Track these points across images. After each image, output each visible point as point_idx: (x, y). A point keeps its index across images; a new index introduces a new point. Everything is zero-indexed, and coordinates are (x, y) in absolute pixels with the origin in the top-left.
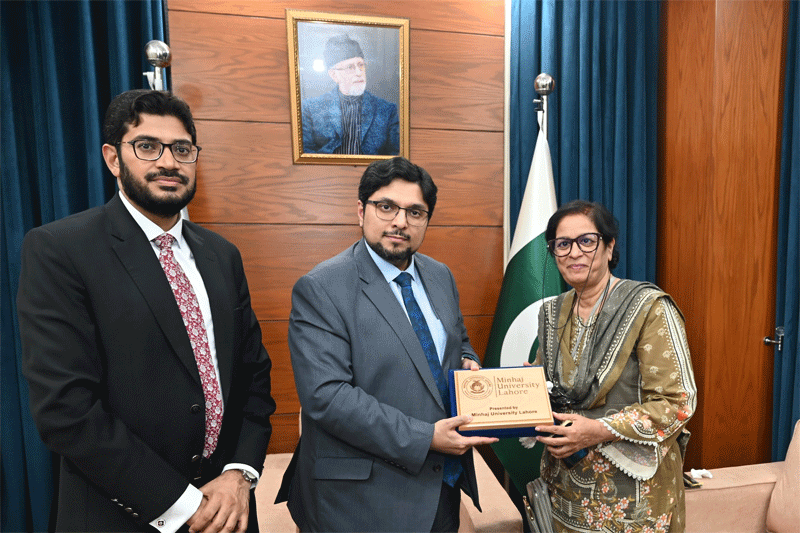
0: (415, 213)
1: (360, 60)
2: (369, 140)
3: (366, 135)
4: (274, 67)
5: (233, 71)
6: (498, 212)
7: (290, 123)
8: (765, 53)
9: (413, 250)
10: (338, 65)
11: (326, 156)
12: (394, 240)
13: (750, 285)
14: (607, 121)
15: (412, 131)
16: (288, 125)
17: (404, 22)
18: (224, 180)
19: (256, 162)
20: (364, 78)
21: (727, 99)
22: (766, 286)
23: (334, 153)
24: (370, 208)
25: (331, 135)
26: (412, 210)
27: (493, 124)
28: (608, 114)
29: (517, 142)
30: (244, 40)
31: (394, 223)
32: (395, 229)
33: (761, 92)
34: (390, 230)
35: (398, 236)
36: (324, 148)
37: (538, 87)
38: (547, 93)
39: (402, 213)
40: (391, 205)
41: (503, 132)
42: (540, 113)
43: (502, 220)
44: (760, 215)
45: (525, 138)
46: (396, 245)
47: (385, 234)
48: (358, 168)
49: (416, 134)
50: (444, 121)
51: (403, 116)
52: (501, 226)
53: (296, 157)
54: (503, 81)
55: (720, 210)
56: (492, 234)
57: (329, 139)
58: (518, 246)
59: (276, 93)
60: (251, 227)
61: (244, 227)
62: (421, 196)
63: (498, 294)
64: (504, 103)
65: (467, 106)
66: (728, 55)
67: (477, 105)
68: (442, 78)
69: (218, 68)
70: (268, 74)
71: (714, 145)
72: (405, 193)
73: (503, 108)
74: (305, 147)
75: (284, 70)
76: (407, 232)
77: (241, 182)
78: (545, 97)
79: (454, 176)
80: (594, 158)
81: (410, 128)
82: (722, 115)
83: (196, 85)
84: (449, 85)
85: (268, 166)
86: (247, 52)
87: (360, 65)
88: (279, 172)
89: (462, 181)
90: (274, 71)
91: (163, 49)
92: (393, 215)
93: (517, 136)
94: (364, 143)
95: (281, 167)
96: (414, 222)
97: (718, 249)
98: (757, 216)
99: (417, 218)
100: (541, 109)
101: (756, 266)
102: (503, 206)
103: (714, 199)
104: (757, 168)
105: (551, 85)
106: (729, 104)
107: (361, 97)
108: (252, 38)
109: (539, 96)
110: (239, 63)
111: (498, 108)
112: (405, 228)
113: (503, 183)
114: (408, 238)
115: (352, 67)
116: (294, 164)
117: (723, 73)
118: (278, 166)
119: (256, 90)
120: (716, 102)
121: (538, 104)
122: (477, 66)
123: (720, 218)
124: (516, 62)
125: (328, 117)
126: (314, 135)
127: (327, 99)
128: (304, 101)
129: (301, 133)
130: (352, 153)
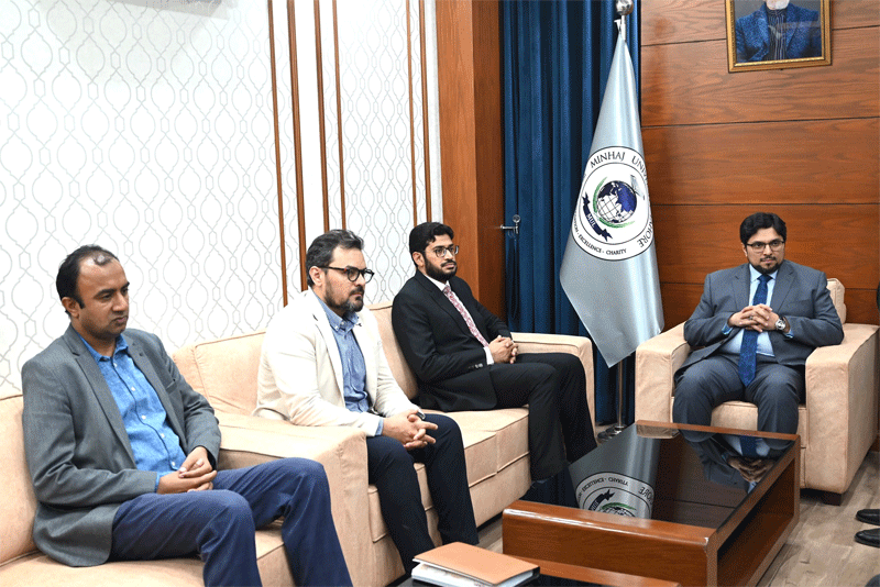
2: (794, 46)
3: (790, 43)
7: (727, 39)
15: (833, 33)
16: (725, 41)
19: (699, 74)
23: (763, 60)
25: (760, 45)
36: (753, 58)
48: (785, 71)
49: (837, 35)
51: (824, 21)
53: (731, 67)
57: (759, 48)
59: (717, 15)
60: (693, 127)
61: (688, 128)
74: (740, 58)
77: (687, 91)
81: (831, 30)
83: (658, 18)
85: (708, 76)
88: (717, 80)
94: (788, 48)
95: (719, 76)
107: (786, 9)
116: (729, 72)
118: (716, 75)
119: (702, 15)
125: (756, 31)
126: (745, 47)
127: (756, 15)
128: (738, 20)
129: (736, 46)
130: (778, 58)
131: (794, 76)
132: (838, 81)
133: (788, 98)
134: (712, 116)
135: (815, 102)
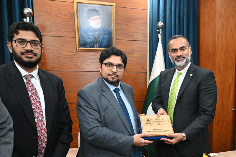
0: (120, 67)
1: (99, 16)
2: (102, 43)
4: (70, 19)
5: (56, 20)
6: (145, 67)
7: (75, 37)
8: (232, 16)
9: (119, 80)
10: (92, 18)
11: (88, 48)
12: (112, 77)
13: (228, 92)
15: (117, 40)
16: (75, 38)
17: (114, 4)
18: (53, 56)
19: (64, 50)
20: (100, 22)
21: (220, 31)
22: (233, 93)
23: (90, 47)
24: (104, 66)
25: (89, 41)
26: (119, 66)
27: (144, 39)
29: (152, 45)
30: (59, 9)
31: (112, 71)
32: (113, 73)
33: (231, 29)
34: (111, 73)
35: (114, 75)
36: (87, 46)
37: (158, 26)
38: (162, 28)
39: (115, 67)
40: (111, 64)
41: (147, 41)
42: (159, 35)
43: (147, 70)
44: (231, 69)
46: (113, 78)
47: (109, 75)
48: (98, 53)
49: (118, 42)
50: (127, 38)
51: (114, 36)
52: (146, 72)
53: (78, 49)
54: (147, 25)
55: (218, 68)
56: (144, 75)
57: (89, 43)
58: (152, 79)
59: (71, 27)
60: (62, 72)
61: (59, 72)
62: (121, 61)
63: (145, 95)
64: (147, 32)
65: (135, 33)
66: (221, 17)
67: (138, 32)
68: (127, 23)
69: (50, 18)
70: (68, 21)
71: (216, 46)
72: (116, 60)
73: (147, 33)
74: (81, 46)
75: (73, 20)
76: (117, 74)
77: (59, 57)
78: (161, 30)
79: (130, 56)
81: (116, 40)
82: (219, 36)
83: (43, 24)
84: (129, 25)
85: (68, 52)
86: (61, 13)
87: (99, 18)
88: (72, 54)
89: (133, 57)
90: (70, 20)
91: (30, 11)
92: (111, 68)
93: (152, 43)
94: (100, 44)
96: (119, 70)
99: (121, 69)
100: (160, 33)
101: (230, 86)
102: (147, 66)
103: (216, 64)
104: (230, 53)
105: (163, 26)
106: (221, 32)
107: (99, 29)
108: (62, 9)
109: (159, 29)
110: (57, 17)
111: (145, 34)
112: (116, 72)
113: (147, 58)
114: (117, 76)
115: (96, 19)
116: (77, 51)
117: (219, 23)
118: (71, 52)
119: (64, 26)
120: (217, 32)
121: (158, 32)
122: (138, 19)
123: (218, 70)
124: (151, 18)
125: (88, 35)
126: (83, 41)
127: (88, 30)
129: (79, 41)
130: (96, 47)
134: (70, 68)
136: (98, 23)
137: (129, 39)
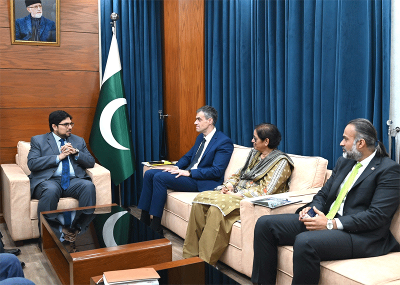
1: (40, 4)
2: (43, 36)
3: (42, 34)
4: (3, 5)
6: (97, 65)
8: (198, 9)
10: (31, 6)
13: (196, 95)
14: (140, 30)
16: (10, 29)
20: (41, 11)
21: (184, 25)
22: (202, 94)
23: (29, 40)
27: (94, 30)
28: (141, 27)
29: (104, 38)
33: (197, 22)
36: (24, 38)
37: (112, 18)
38: (116, 20)
41: (98, 33)
42: (113, 28)
43: (99, 69)
44: (199, 69)
45: (107, 36)
48: (39, 47)
49: (63, 34)
50: (74, 29)
52: (98, 71)
53: (13, 42)
54: (98, 13)
55: (183, 67)
56: (95, 74)
57: (27, 34)
58: (105, 79)
59: (4, 15)
63: (97, 99)
64: (98, 22)
65: (83, 23)
66: (184, 9)
67: (87, 22)
68: (73, 12)
71: (180, 42)
73: (98, 24)
74: (17, 38)
78: (115, 22)
79: (79, 51)
80: (136, 45)
81: (60, 31)
82: (182, 31)
84: (75, 14)
88: (4, 47)
89: (82, 53)
90: (3, 7)
93: (104, 36)
94: (41, 36)
95: (6, 45)
97: (183, 80)
98: (197, 68)
100: (113, 26)
101: (198, 87)
102: (99, 63)
103: (181, 62)
104: (196, 50)
105: (117, 17)
107: (40, 19)
109: (113, 21)
111: (96, 24)
113: (99, 54)
115: (36, 7)
116: (12, 44)
117: (182, 16)
118: (5, 45)
120: (180, 26)
121: (112, 24)
122: (87, 7)
123: (184, 69)
124: (103, 6)
125: (26, 26)
126: (20, 33)
127: (26, 19)
128: (16, 19)
129: (15, 32)
130: (36, 40)
131: (43, 50)
132: (63, 54)
133: (41, 59)
135: (53, 62)
136: (38, 11)
137: (76, 31)
